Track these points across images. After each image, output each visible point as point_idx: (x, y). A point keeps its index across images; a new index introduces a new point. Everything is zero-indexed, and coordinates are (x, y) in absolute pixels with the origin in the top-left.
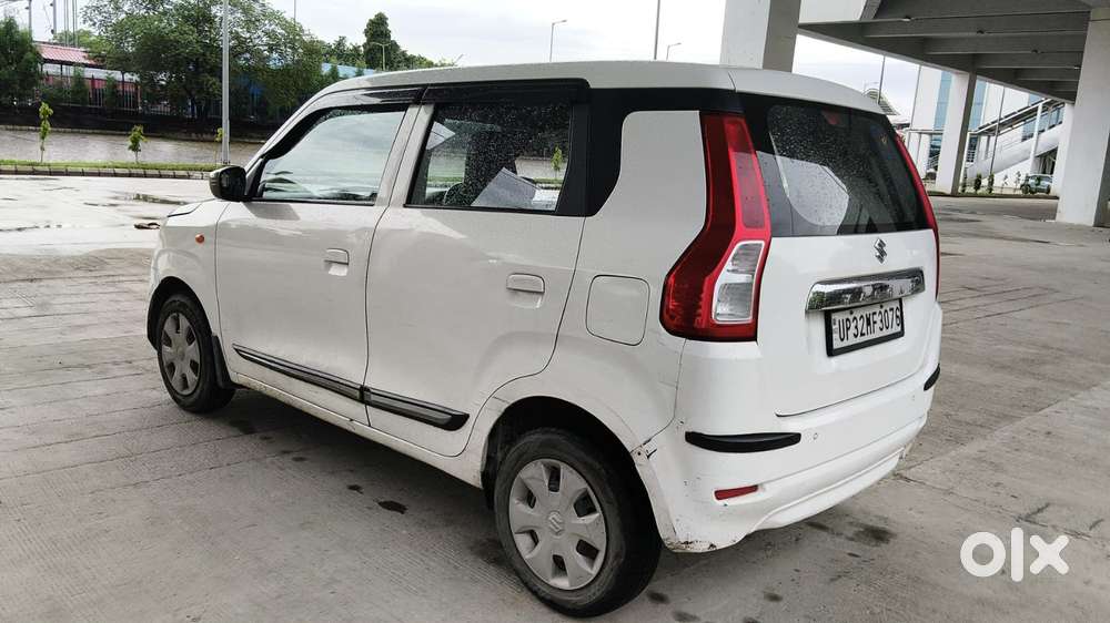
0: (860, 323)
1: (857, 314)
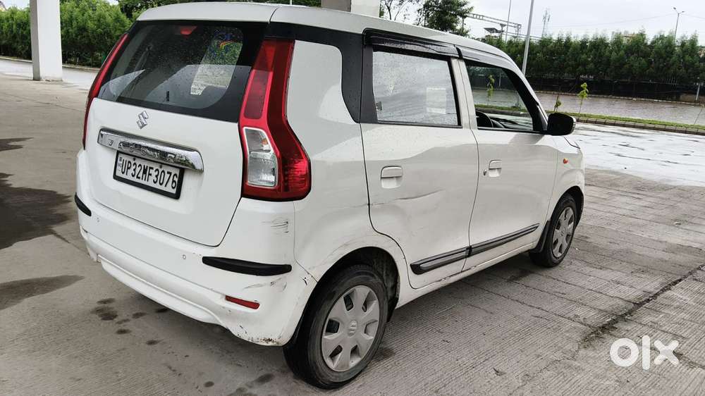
0: (138, 169)
1: (138, 162)
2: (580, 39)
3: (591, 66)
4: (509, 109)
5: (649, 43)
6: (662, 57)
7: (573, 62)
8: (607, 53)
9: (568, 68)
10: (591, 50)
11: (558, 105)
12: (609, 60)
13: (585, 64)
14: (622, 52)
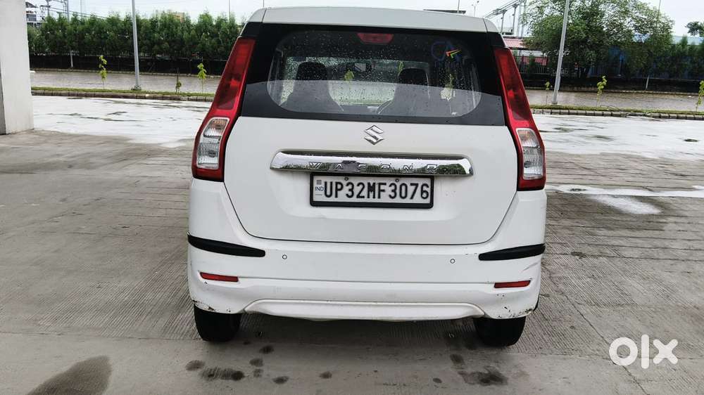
0: (358, 188)
1: (355, 180)
2: (149, 17)
3: (166, 45)
4: (128, 92)
5: (214, 23)
6: (228, 37)
7: (148, 42)
8: (180, 33)
9: (143, 48)
10: (162, 30)
11: (179, 85)
12: (182, 39)
13: (159, 43)
14: (193, 32)
